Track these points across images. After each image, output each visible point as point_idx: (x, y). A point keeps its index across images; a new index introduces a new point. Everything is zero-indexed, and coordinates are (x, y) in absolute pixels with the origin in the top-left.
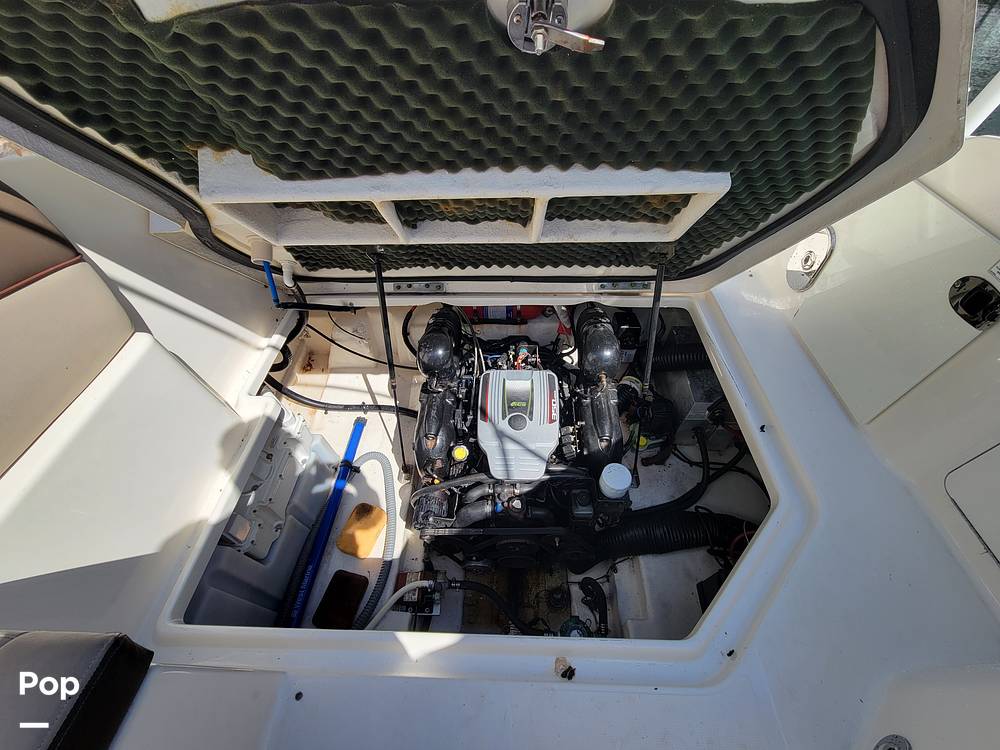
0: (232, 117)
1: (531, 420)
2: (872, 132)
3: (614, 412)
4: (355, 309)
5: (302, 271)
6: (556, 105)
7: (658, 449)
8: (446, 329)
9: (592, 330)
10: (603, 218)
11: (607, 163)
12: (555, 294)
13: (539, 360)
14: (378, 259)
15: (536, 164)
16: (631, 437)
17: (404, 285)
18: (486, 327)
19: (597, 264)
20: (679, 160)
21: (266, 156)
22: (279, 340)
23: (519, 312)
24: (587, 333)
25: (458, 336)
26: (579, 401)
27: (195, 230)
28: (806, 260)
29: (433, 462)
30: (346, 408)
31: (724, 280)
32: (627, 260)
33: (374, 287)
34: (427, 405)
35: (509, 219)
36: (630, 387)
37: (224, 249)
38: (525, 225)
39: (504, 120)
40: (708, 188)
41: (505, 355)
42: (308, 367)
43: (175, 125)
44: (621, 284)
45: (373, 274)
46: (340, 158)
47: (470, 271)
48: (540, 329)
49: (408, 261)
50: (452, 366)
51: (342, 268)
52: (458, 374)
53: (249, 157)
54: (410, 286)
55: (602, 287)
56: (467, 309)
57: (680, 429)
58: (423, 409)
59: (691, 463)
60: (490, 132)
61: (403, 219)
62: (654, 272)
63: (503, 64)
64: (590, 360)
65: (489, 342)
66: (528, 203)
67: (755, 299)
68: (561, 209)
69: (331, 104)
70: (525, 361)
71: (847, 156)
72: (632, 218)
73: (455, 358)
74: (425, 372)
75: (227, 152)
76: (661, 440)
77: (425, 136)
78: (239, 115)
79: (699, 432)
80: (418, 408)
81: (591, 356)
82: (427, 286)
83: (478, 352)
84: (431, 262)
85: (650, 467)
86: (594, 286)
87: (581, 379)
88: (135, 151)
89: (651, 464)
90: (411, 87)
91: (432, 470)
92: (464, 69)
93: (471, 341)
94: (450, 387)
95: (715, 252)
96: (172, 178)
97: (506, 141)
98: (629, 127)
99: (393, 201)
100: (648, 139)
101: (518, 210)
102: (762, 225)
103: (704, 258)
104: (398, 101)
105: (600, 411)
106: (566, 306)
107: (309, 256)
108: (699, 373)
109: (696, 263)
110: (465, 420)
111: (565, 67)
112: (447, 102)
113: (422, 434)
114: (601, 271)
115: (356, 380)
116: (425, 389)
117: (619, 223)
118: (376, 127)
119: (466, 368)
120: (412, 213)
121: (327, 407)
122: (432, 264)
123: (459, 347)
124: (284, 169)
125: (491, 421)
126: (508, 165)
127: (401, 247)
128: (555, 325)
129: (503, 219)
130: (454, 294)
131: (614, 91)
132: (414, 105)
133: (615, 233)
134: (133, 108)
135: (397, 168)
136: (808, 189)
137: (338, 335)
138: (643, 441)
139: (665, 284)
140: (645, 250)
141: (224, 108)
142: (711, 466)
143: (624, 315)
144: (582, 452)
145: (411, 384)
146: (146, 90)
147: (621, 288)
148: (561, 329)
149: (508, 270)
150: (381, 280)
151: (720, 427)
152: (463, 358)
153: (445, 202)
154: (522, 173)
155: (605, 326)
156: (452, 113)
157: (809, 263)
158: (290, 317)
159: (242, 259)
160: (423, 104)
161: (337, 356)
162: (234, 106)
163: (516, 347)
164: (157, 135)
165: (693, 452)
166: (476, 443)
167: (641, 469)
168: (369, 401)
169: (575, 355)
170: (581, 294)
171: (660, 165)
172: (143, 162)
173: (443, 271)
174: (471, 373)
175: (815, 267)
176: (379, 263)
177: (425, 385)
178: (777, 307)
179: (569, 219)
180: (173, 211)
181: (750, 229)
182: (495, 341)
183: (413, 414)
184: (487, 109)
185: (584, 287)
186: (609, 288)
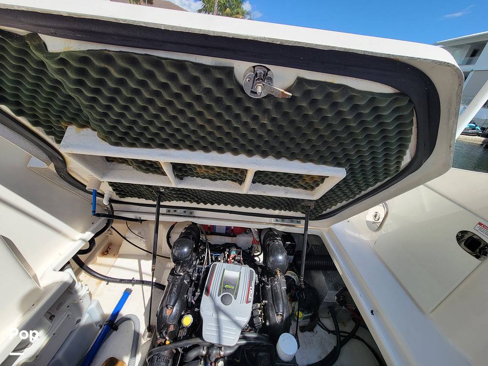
0: (87, 108)
1: (235, 299)
2: (409, 157)
3: (284, 294)
4: (141, 221)
5: (116, 197)
6: (263, 125)
7: (309, 320)
8: (191, 237)
9: (272, 243)
10: (281, 185)
11: (285, 157)
12: (252, 222)
13: (241, 258)
14: (159, 195)
15: (250, 153)
16: (293, 311)
17: (172, 210)
18: (214, 236)
19: (275, 209)
20: (321, 160)
21: (104, 131)
22: (89, 235)
23: (232, 230)
24: (269, 245)
25: (197, 241)
26: (264, 286)
27: (56, 168)
28: (375, 216)
29: (168, 326)
30: (122, 281)
31: (338, 222)
32: (290, 208)
33: (154, 210)
34: (172, 283)
35: (232, 180)
36: (291, 278)
37: (72, 181)
38: (241, 184)
39: (236, 129)
40: (335, 175)
41: (223, 254)
42: (105, 253)
43: (57, 111)
44: (287, 220)
45: (155, 203)
46: (146, 138)
47: (209, 206)
48: (243, 240)
49: (176, 197)
50: (191, 259)
51: (139, 198)
52: (194, 263)
53: (96, 133)
54: (176, 211)
55: (277, 220)
56: (205, 226)
57: (321, 307)
58: (168, 286)
59: (329, 331)
60: (228, 134)
61: (176, 174)
62: (304, 215)
63: (238, 101)
64: (271, 261)
65: (215, 245)
66: (244, 172)
67: (352, 233)
68: (261, 177)
69: (145, 109)
70: (234, 258)
71: (398, 167)
72: (295, 186)
73: (194, 254)
74: (174, 262)
75: (84, 129)
76: (310, 314)
77: (194, 132)
78: (92, 107)
79: (332, 311)
80: (166, 284)
81: (271, 259)
82: (185, 212)
83: (208, 251)
84: (189, 199)
85: (304, 333)
86: (273, 220)
87: (265, 272)
88: (31, 122)
89: (305, 331)
90: (189, 105)
91: (166, 333)
92: (218, 100)
93: (204, 244)
94: (188, 272)
95: (334, 208)
96: (50, 139)
97: (236, 140)
98: (298, 141)
99: (171, 163)
100: (307, 148)
101: (238, 176)
102: (358, 196)
103: (328, 210)
104: (182, 112)
105: (276, 294)
106: (257, 229)
107: (121, 189)
108: (329, 272)
109: (324, 212)
110: (194, 295)
111: (270, 107)
112: (208, 116)
113: (164, 304)
114: (277, 212)
115: (133, 263)
116: (173, 273)
117: (289, 188)
118: (168, 124)
119: (200, 260)
120: (181, 170)
121: (109, 280)
122: (189, 201)
123: (197, 247)
124: (113, 140)
125: (211, 296)
126: (235, 152)
127: (174, 189)
128: (251, 239)
129: (229, 180)
130: (199, 217)
131: (292, 122)
132: (190, 115)
133: (286, 193)
134: (35, 100)
135: (176, 147)
136: (380, 181)
137: (129, 235)
138: (301, 315)
139: (310, 222)
140: (299, 204)
141: (83, 102)
142: (341, 334)
143: (287, 236)
144: (265, 322)
145: (165, 268)
146: (44, 91)
147: (286, 222)
148: (254, 241)
149: (229, 208)
150: (159, 206)
151: (344, 308)
152: (198, 254)
153: (199, 166)
154: (243, 157)
155: (279, 242)
156: (210, 122)
157: (377, 218)
158: (101, 222)
159: (81, 186)
160: (195, 115)
161: (126, 247)
162: (89, 102)
163: (229, 250)
164: (47, 116)
165: (328, 323)
166: (199, 312)
167: (300, 334)
168: (137, 278)
169: (261, 257)
170: (265, 223)
171: (311, 161)
172: (34, 129)
173: (194, 205)
174: (202, 264)
175: (381, 220)
176: (160, 197)
177: (173, 270)
178: (364, 239)
179: (263, 183)
180: (45, 156)
181: (351, 198)
182: (218, 245)
183: (162, 287)
184: (228, 122)
185: (267, 220)
186: (280, 221)
